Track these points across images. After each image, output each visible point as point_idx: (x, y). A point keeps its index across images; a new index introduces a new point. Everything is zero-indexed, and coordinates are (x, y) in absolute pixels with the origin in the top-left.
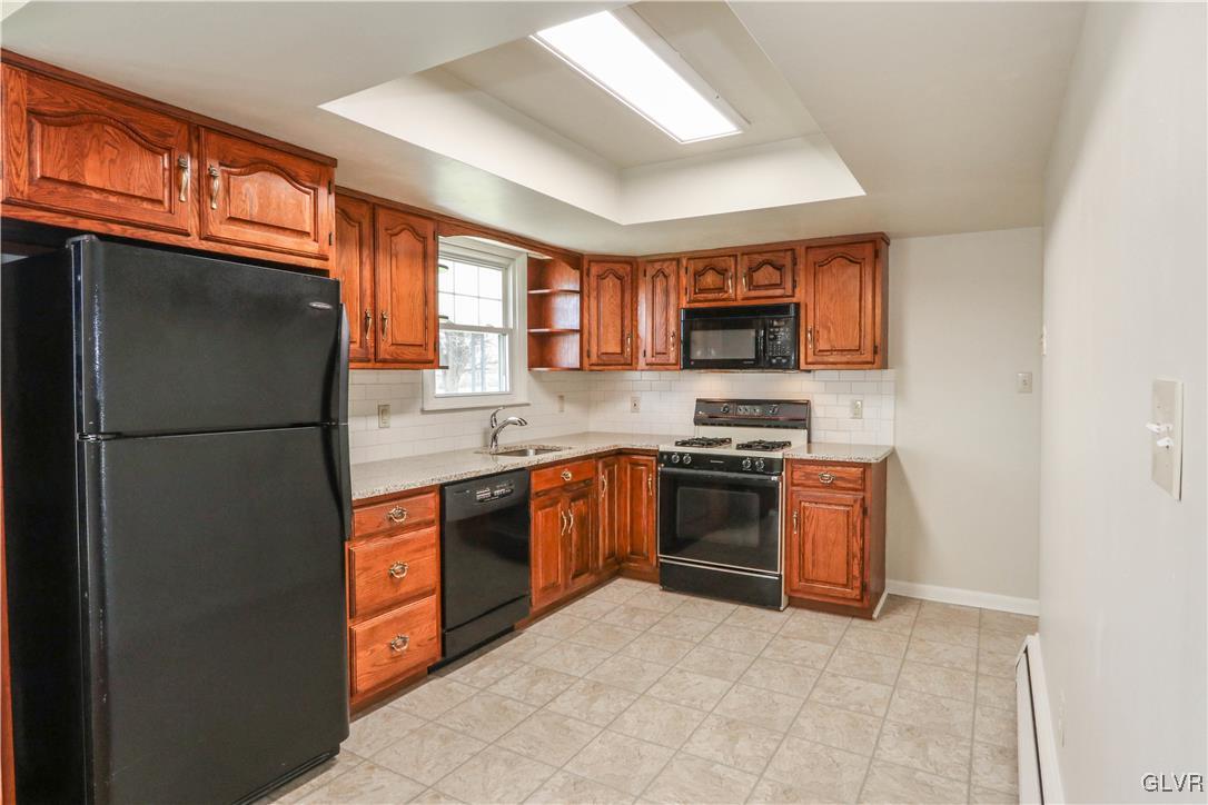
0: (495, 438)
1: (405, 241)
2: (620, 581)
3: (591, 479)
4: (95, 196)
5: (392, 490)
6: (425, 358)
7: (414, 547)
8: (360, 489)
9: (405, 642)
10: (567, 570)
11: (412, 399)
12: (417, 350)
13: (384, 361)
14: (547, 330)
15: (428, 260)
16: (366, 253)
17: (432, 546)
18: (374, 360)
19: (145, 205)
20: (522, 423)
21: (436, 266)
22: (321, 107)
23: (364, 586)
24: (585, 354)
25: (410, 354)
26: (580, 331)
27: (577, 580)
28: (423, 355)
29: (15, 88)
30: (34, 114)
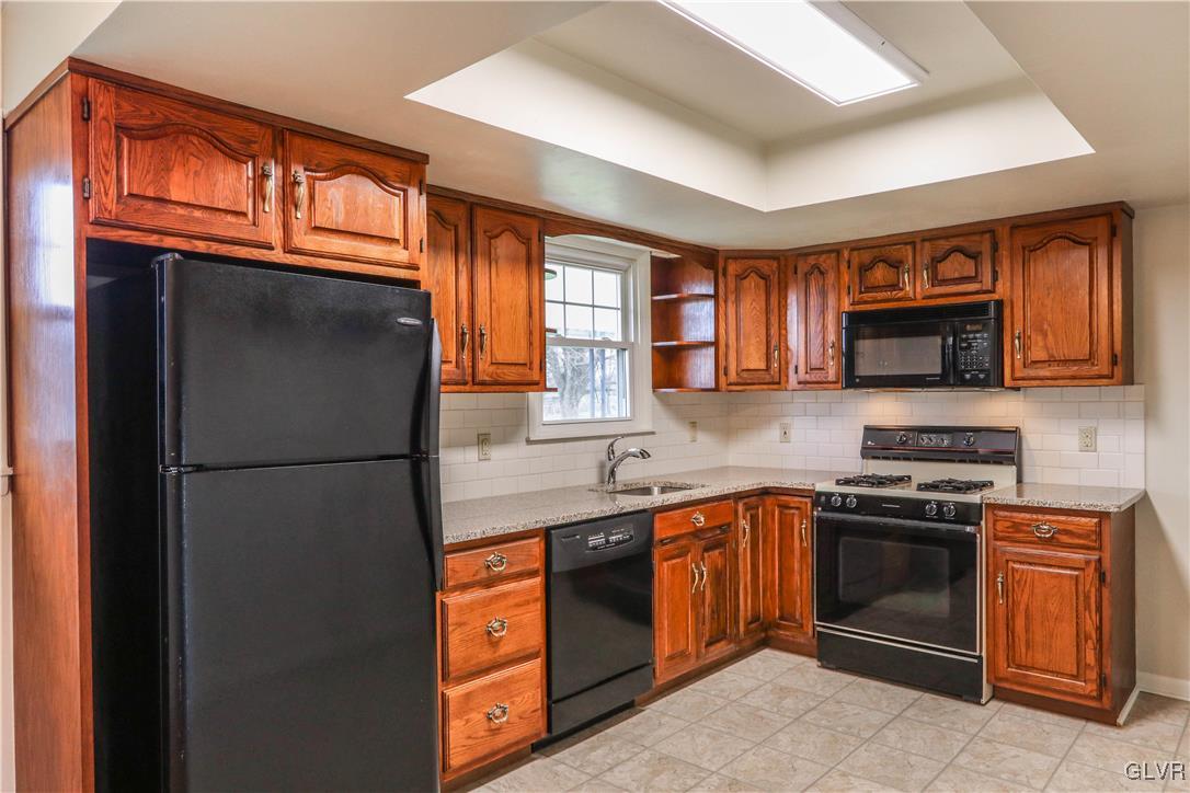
0: (612, 473)
1: (505, 245)
2: (767, 652)
3: (729, 525)
4: (180, 211)
5: (490, 533)
6: (529, 379)
7: (511, 601)
8: (453, 531)
9: (504, 712)
10: (698, 636)
11: (512, 428)
12: (521, 370)
13: (483, 383)
14: (675, 343)
15: (534, 264)
16: (462, 260)
17: (537, 600)
18: (471, 381)
19: (230, 218)
20: (644, 454)
21: (542, 271)
22: (408, 97)
23: (459, 645)
24: (721, 372)
25: (511, 374)
26: (715, 344)
27: (712, 648)
28: (528, 377)
29: (104, 103)
30: (122, 129)
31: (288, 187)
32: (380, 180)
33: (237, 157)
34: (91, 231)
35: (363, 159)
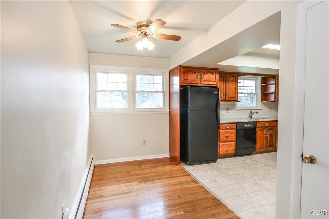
0: (251, 116)
1: (232, 78)
3: (274, 126)
4: (189, 81)
5: (227, 122)
6: (235, 100)
7: (230, 133)
8: (221, 122)
9: (228, 148)
10: (266, 145)
11: (233, 107)
12: (234, 98)
13: (227, 100)
14: (266, 93)
15: (236, 82)
16: (224, 82)
17: (234, 133)
18: (225, 100)
19: (194, 81)
20: (257, 113)
21: (238, 82)
22: (216, 64)
23: (222, 137)
24: (276, 98)
25: (232, 99)
26: (275, 93)
27: (269, 148)
28: (235, 99)
29: (182, 70)
30: (184, 72)
31: (201, 76)
32: (212, 73)
33: (195, 73)
34: (181, 84)
35: (210, 71)
